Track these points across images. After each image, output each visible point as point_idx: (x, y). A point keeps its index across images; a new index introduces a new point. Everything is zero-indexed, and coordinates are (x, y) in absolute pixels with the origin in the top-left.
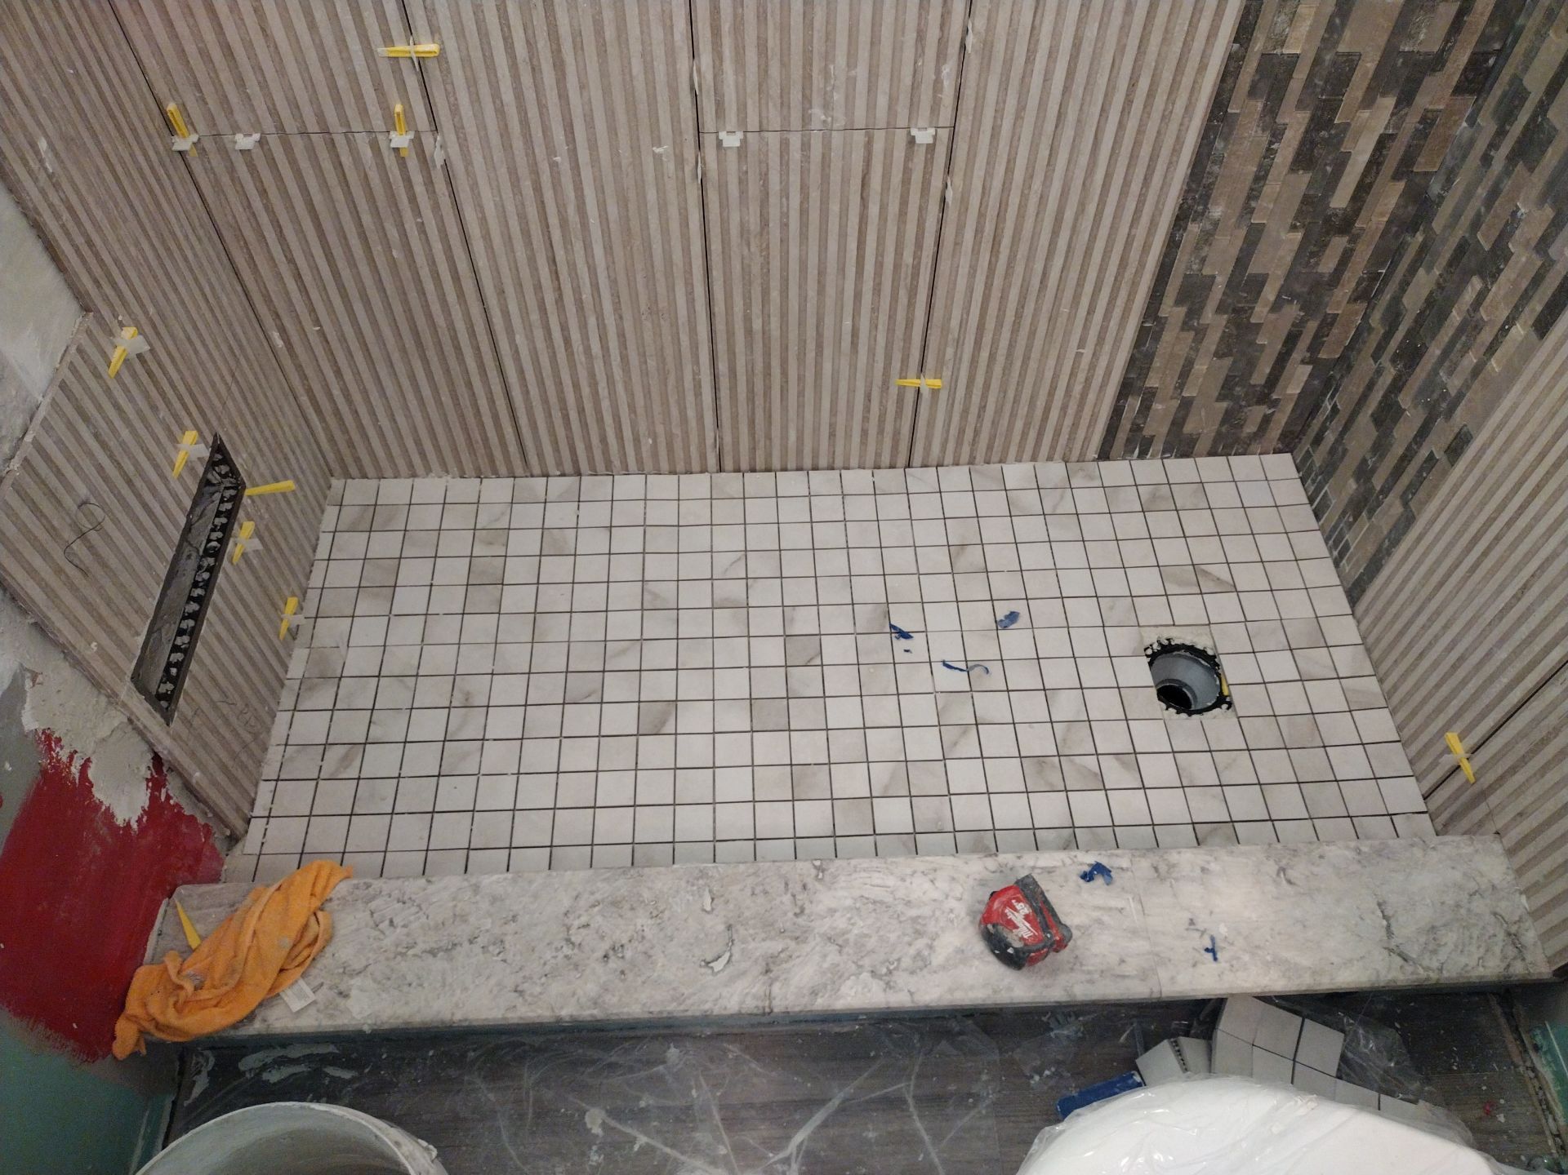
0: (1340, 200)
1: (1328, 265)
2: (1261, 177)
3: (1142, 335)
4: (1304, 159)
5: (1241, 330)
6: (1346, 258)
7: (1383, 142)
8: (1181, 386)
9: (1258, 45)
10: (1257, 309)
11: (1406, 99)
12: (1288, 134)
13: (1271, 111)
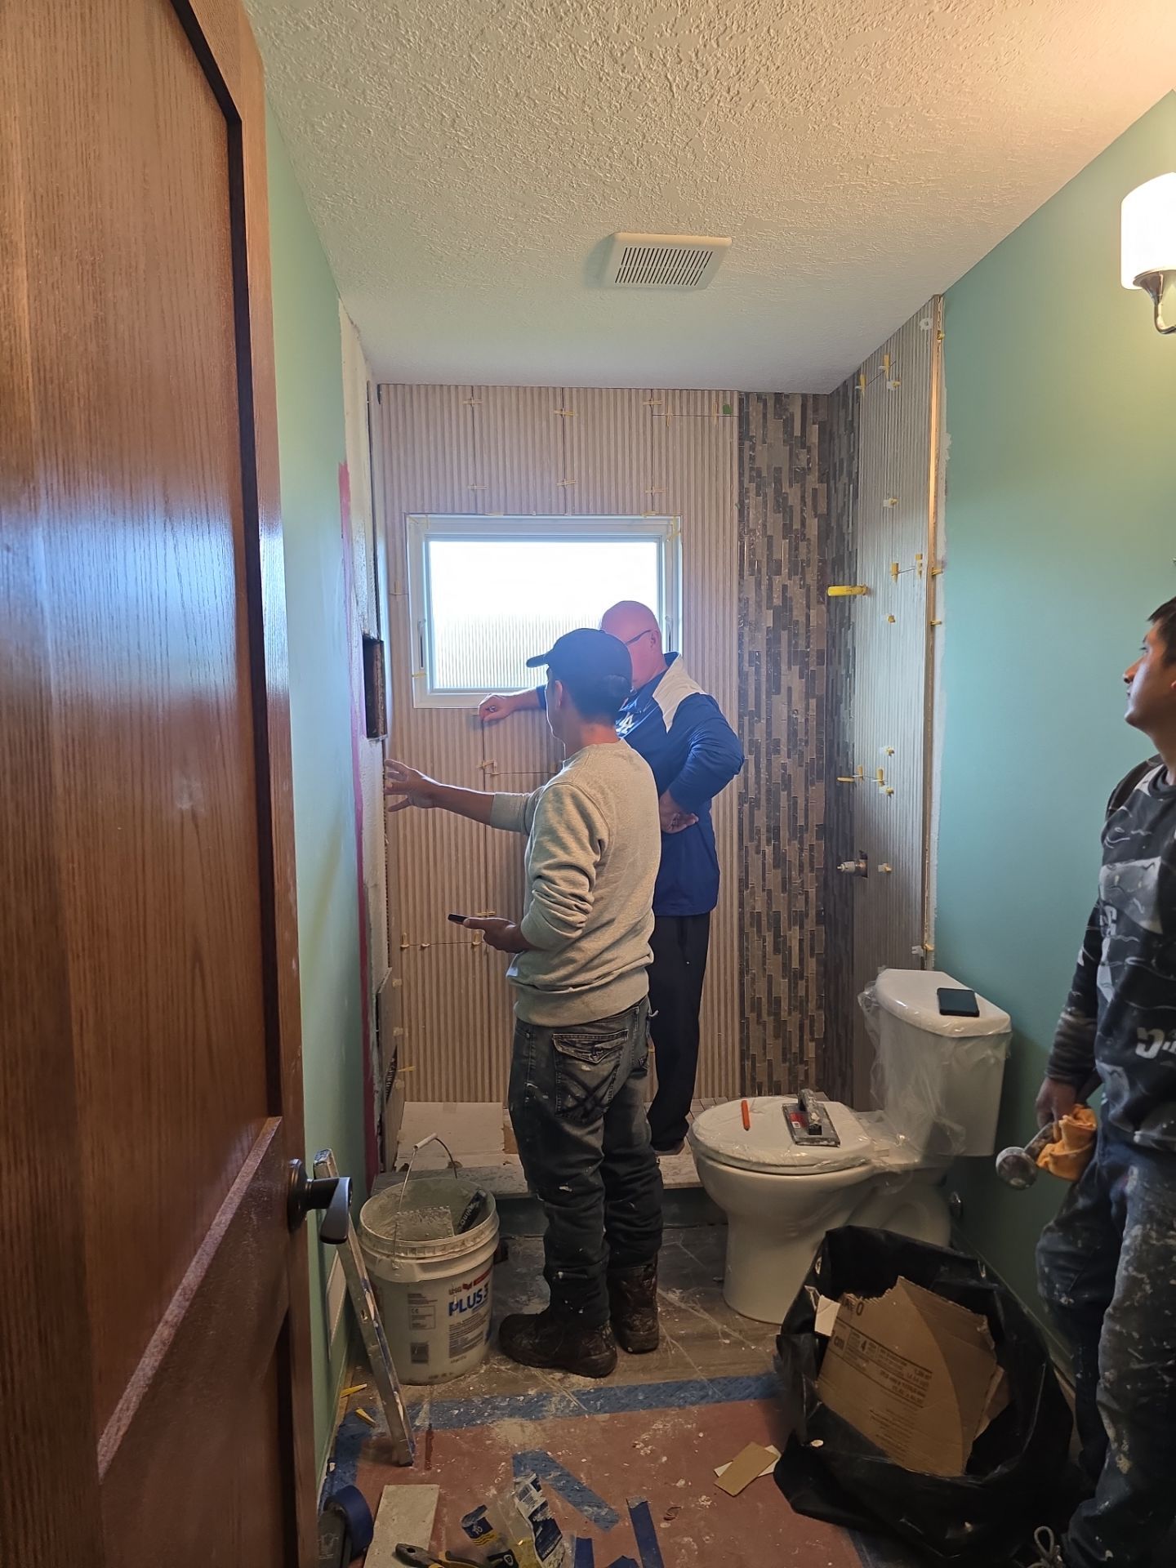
0: (795, 965)
1: (802, 993)
2: (764, 956)
3: (742, 1025)
4: (776, 950)
5: (780, 1025)
6: (807, 987)
7: (801, 941)
8: (765, 1054)
9: (747, 909)
10: (782, 1013)
11: (801, 927)
12: (767, 939)
13: (759, 931)
